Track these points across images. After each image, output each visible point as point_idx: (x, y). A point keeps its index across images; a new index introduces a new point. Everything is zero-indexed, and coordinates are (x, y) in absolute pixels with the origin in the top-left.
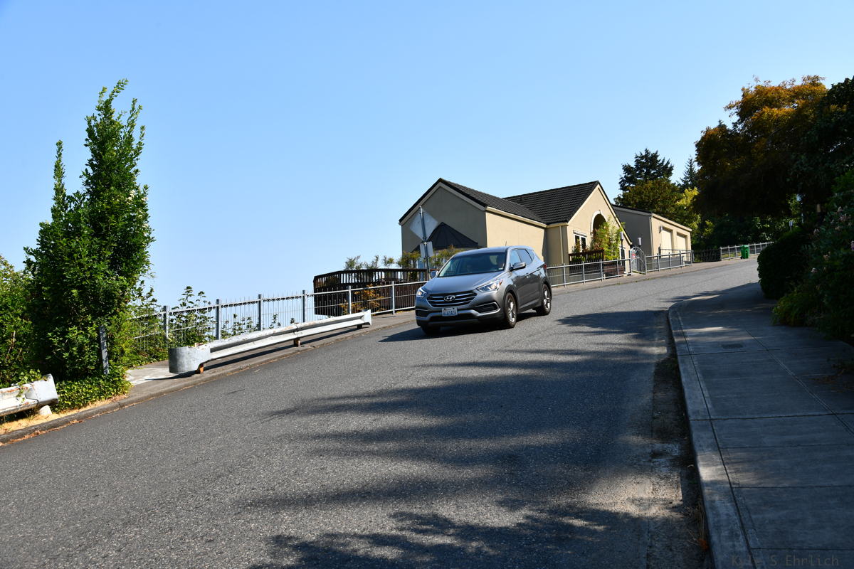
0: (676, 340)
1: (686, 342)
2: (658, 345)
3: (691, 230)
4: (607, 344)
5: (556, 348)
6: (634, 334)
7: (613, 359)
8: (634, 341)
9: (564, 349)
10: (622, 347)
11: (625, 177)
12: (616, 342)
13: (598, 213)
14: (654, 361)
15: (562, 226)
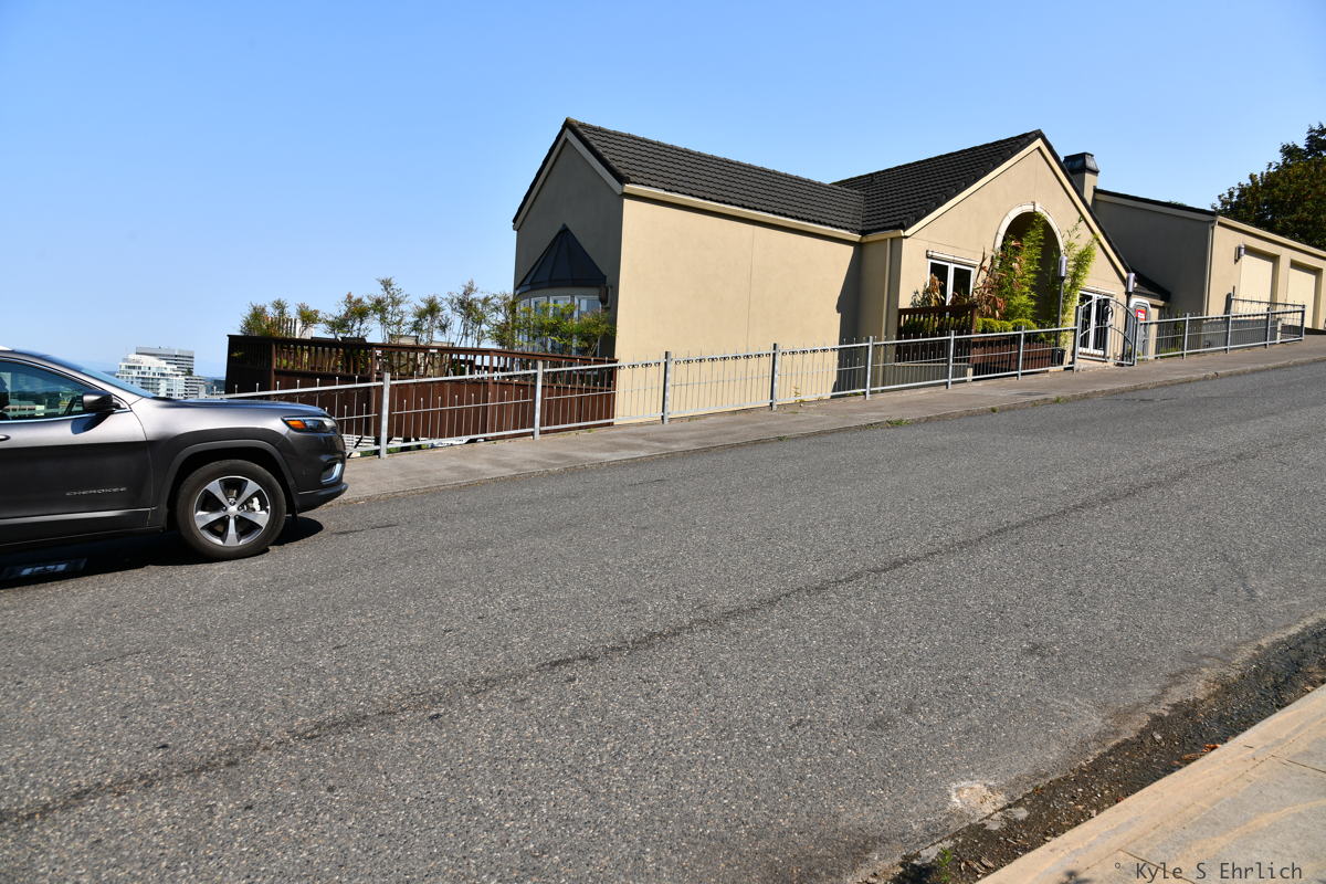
13: (1029, 208)
15: (892, 239)
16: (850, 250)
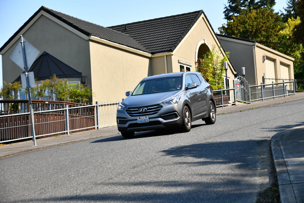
0: (278, 170)
1: (287, 171)
2: (261, 175)
3: (293, 59)
4: (211, 175)
5: (160, 179)
6: (237, 164)
7: (215, 190)
8: (237, 172)
9: (168, 180)
10: (226, 177)
11: (230, 6)
12: (219, 172)
13: (203, 42)
14: (257, 190)
15: (166, 56)
16: (148, 60)
